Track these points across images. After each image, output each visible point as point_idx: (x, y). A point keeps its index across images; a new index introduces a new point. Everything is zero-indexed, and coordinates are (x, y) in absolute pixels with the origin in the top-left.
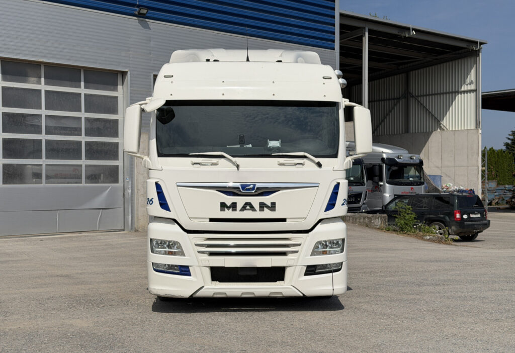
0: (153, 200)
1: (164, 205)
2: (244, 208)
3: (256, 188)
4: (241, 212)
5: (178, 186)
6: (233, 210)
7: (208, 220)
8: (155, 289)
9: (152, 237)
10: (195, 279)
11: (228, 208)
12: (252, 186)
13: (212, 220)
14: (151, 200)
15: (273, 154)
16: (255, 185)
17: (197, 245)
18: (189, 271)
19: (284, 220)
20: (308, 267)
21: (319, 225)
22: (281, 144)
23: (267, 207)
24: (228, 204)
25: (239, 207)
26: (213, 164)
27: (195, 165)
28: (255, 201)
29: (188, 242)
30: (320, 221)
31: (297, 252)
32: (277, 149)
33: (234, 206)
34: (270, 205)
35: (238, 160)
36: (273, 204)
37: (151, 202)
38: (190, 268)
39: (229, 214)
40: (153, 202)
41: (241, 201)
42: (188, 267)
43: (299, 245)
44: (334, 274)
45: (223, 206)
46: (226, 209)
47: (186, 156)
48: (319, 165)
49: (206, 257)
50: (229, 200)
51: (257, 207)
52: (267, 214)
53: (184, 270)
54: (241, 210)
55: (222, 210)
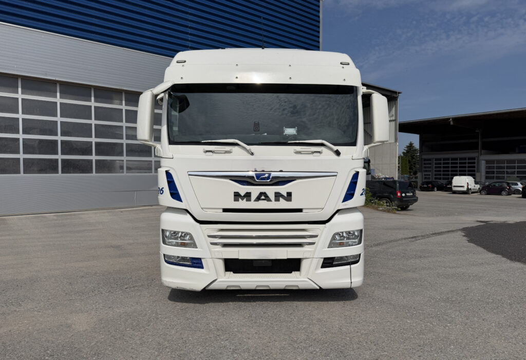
0: (163, 189)
1: (175, 195)
2: (258, 199)
3: (271, 177)
4: (257, 202)
5: (189, 175)
6: (247, 200)
7: (221, 211)
8: (166, 281)
9: (164, 228)
10: (207, 273)
11: (242, 198)
12: (267, 175)
13: (225, 210)
15: (289, 142)
16: (270, 174)
17: (209, 236)
18: (201, 263)
19: (300, 210)
20: (325, 259)
21: (336, 216)
22: (298, 131)
23: (282, 196)
24: (242, 194)
25: (254, 197)
26: (226, 152)
27: (208, 153)
28: (271, 191)
29: (201, 233)
30: (338, 211)
31: (313, 243)
32: (294, 137)
33: (248, 196)
34: (285, 195)
35: (253, 148)
36: (289, 194)
37: (161, 192)
38: (202, 260)
39: (242, 204)
40: (163, 191)
41: (255, 191)
42: (200, 259)
43: (316, 236)
44: (352, 266)
45: (237, 196)
46: (240, 199)
47: (198, 143)
48: (338, 153)
49: (219, 248)
50: (243, 189)
51: (272, 197)
52: (283, 204)
53: (197, 263)
54: (255, 201)
55: (236, 200)
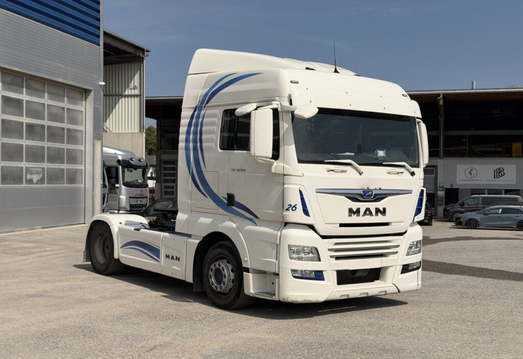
0: (296, 206)
1: (306, 212)
2: (365, 213)
3: (373, 194)
4: (363, 217)
5: (317, 192)
6: (357, 216)
7: (338, 225)
8: (294, 296)
9: (290, 244)
10: (328, 283)
11: (354, 213)
12: (370, 193)
13: (342, 225)
14: (294, 206)
16: (372, 192)
17: (330, 250)
18: (323, 276)
19: (387, 224)
20: (404, 266)
22: (386, 154)
23: (380, 211)
24: (355, 210)
25: (362, 212)
26: (343, 171)
27: (330, 172)
28: (373, 206)
29: (324, 247)
31: (397, 253)
32: (384, 159)
33: (358, 211)
34: (382, 210)
35: (362, 168)
36: (384, 209)
37: (294, 209)
38: (324, 273)
39: (355, 219)
40: (296, 208)
41: (363, 206)
42: (321, 272)
43: (398, 246)
44: (418, 270)
45: (351, 211)
46: (353, 215)
47: (322, 162)
48: (413, 174)
49: (334, 261)
50: (355, 205)
51: (373, 212)
52: (380, 219)
53: (319, 275)
54: (363, 216)
55: (350, 215)
